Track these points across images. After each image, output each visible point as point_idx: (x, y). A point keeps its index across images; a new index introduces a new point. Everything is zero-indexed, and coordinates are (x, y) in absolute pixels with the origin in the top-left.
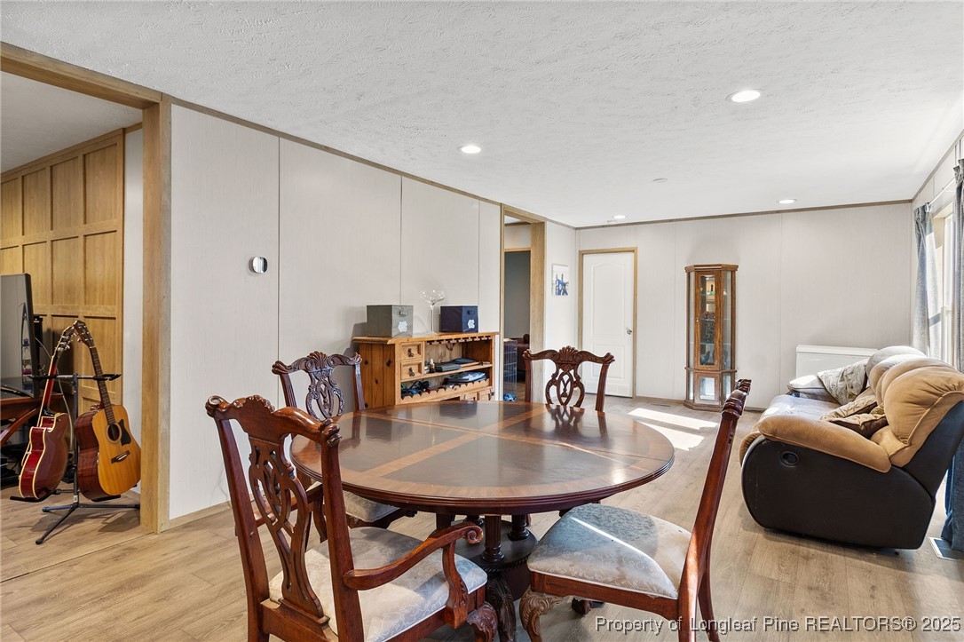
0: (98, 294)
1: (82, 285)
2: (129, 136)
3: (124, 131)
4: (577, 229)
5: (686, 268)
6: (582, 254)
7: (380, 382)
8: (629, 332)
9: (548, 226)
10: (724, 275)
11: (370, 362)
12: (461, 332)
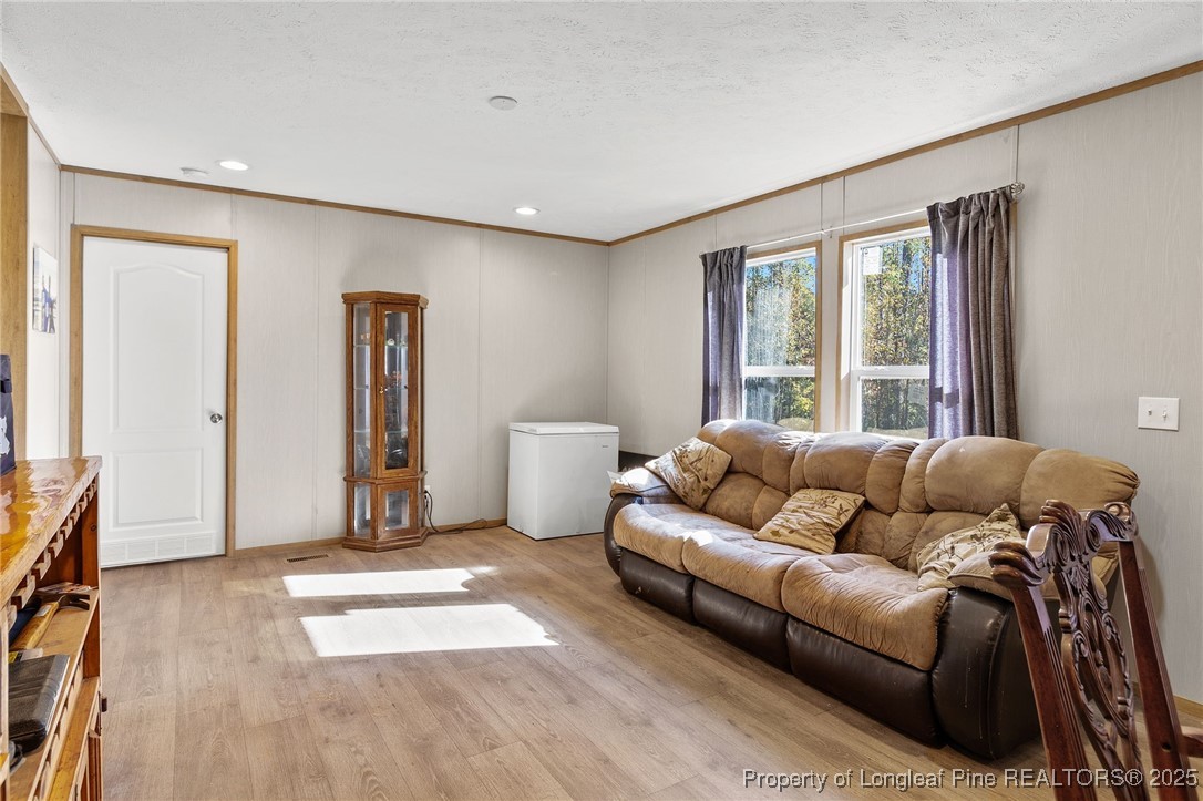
4: (65, 169)
5: (344, 296)
8: (214, 418)
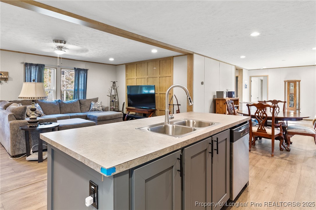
0: (164, 89)
1: (159, 87)
2: (174, 58)
3: (173, 57)
4: (249, 70)
5: (284, 81)
6: (251, 77)
7: (222, 108)
9: (243, 70)
10: (296, 83)
11: (219, 104)
12: (232, 97)
